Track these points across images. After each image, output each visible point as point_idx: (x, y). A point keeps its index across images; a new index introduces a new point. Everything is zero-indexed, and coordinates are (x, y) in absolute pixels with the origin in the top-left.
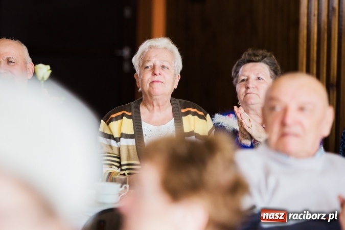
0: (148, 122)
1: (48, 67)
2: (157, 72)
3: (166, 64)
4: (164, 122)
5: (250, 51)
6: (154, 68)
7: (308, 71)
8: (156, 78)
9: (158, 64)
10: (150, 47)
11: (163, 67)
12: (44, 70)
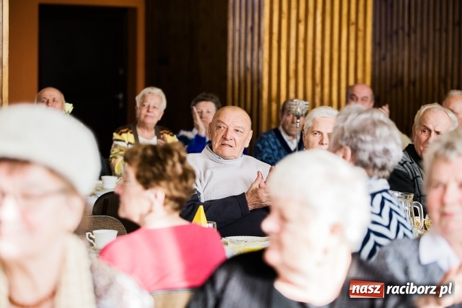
0: (142, 136)
1: (72, 105)
2: (151, 110)
3: (157, 106)
4: (151, 138)
5: (204, 94)
6: (149, 107)
7: (239, 106)
8: (149, 114)
9: (152, 105)
10: (149, 93)
11: (154, 107)
12: (69, 107)
